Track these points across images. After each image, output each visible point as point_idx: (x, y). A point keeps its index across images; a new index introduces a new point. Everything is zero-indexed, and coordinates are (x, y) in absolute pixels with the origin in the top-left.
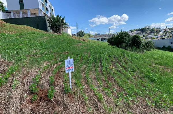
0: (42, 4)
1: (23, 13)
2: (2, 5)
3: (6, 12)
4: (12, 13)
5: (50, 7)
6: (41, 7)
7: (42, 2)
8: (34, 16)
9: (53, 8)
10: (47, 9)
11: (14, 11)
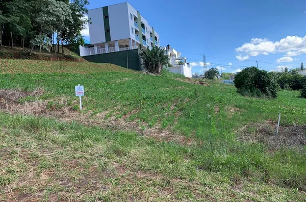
0: (136, 31)
1: (110, 46)
2: (81, 38)
3: (89, 47)
4: (96, 48)
5: (151, 33)
6: (133, 36)
7: (136, 28)
8: (125, 49)
9: (156, 34)
10: (144, 38)
11: (98, 45)
